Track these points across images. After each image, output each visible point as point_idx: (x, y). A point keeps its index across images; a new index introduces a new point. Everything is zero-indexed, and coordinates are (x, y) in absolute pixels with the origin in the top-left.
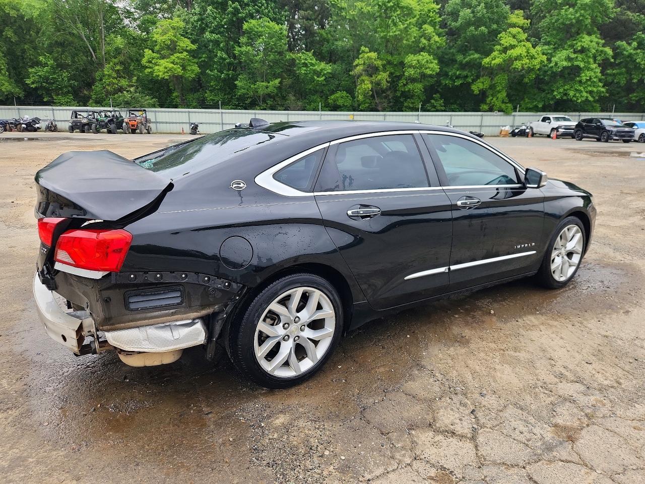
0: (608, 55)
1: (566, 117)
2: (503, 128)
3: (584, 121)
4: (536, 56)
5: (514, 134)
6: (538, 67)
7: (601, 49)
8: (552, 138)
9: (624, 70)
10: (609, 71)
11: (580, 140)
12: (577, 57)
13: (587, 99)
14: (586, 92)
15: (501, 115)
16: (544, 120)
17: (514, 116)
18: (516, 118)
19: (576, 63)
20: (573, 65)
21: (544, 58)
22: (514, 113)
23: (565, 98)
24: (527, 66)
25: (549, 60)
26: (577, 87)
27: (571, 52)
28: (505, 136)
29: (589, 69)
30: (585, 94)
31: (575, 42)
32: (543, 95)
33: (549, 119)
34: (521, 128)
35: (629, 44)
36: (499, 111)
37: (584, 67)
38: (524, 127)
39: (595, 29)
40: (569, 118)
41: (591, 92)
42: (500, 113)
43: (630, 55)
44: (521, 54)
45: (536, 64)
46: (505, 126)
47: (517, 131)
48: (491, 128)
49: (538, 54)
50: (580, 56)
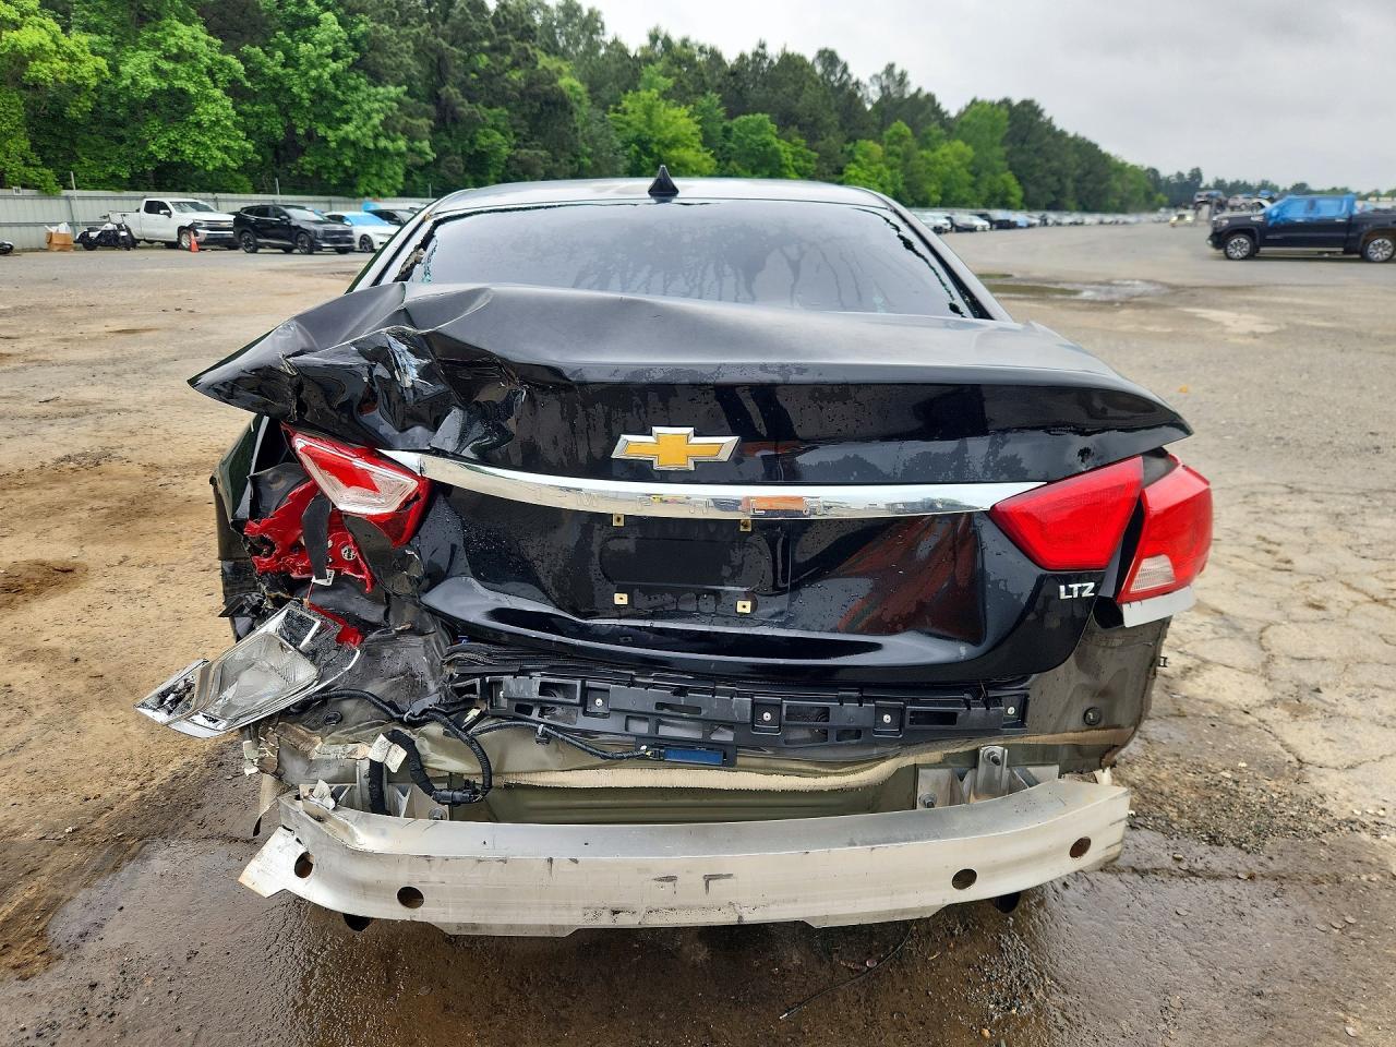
0: (237, 71)
1: (200, 202)
2: (53, 230)
3: (249, 210)
4: (81, 56)
5: (87, 243)
6: (93, 82)
7: (219, 57)
8: (189, 249)
9: (273, 107)
10: (245, 107)
11: (254, 251)
12: (175, 70)
13: (225, 166)
14: (218, 149)
15: (32, 198)
16: (152, 208)
17: (67, 198)
18: (77, 204)
19: (178, 84)
20: (171, 86)
21: (102, 63)
22: (65, 193)
23: (176, 159)
24: (65, 77)
25: (114, 69)
26: (194, 134)
27: (159, 57)
28: (64, 248)
29: (209, 99)
30: (218, 154)
31: (158, 35)
32: (122, 149)
33: (163, 206)
34: (103, 228)
35: (270, 55)
36: (24, 187)
37: (197, 94)
38: (110, 227)
39: (193, 12)
40: (205, 204)
41: (226, 149)
42: (27, 192)
43: (276, 78)
44: (41, 45)
45: (86, 75)
46: (57, 224)
47: (94, 235)
48: (15, 229)
49: (83, 51)
50: (182, 69)
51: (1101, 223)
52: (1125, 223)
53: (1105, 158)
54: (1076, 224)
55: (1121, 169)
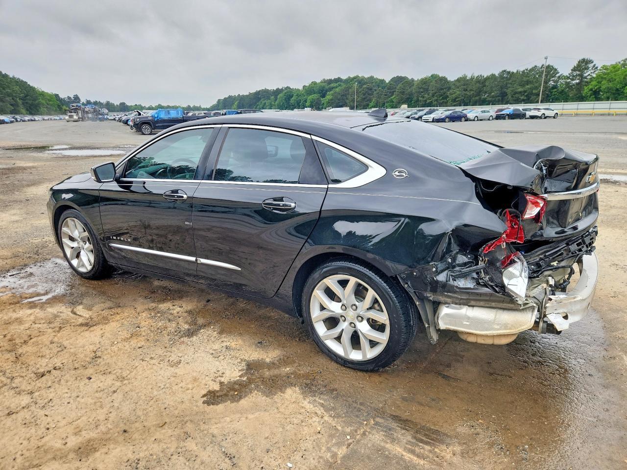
51: (44, 120)
52: (54, 120)
53: (33, 89)
54: (32, 120)
55: (43, 94)
